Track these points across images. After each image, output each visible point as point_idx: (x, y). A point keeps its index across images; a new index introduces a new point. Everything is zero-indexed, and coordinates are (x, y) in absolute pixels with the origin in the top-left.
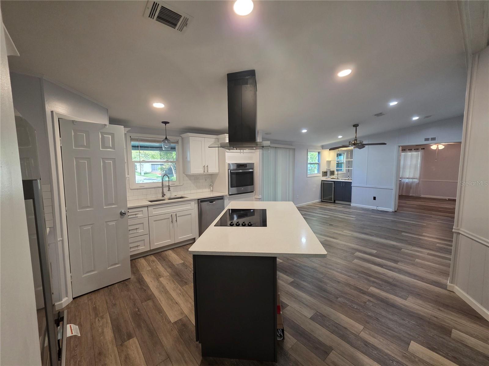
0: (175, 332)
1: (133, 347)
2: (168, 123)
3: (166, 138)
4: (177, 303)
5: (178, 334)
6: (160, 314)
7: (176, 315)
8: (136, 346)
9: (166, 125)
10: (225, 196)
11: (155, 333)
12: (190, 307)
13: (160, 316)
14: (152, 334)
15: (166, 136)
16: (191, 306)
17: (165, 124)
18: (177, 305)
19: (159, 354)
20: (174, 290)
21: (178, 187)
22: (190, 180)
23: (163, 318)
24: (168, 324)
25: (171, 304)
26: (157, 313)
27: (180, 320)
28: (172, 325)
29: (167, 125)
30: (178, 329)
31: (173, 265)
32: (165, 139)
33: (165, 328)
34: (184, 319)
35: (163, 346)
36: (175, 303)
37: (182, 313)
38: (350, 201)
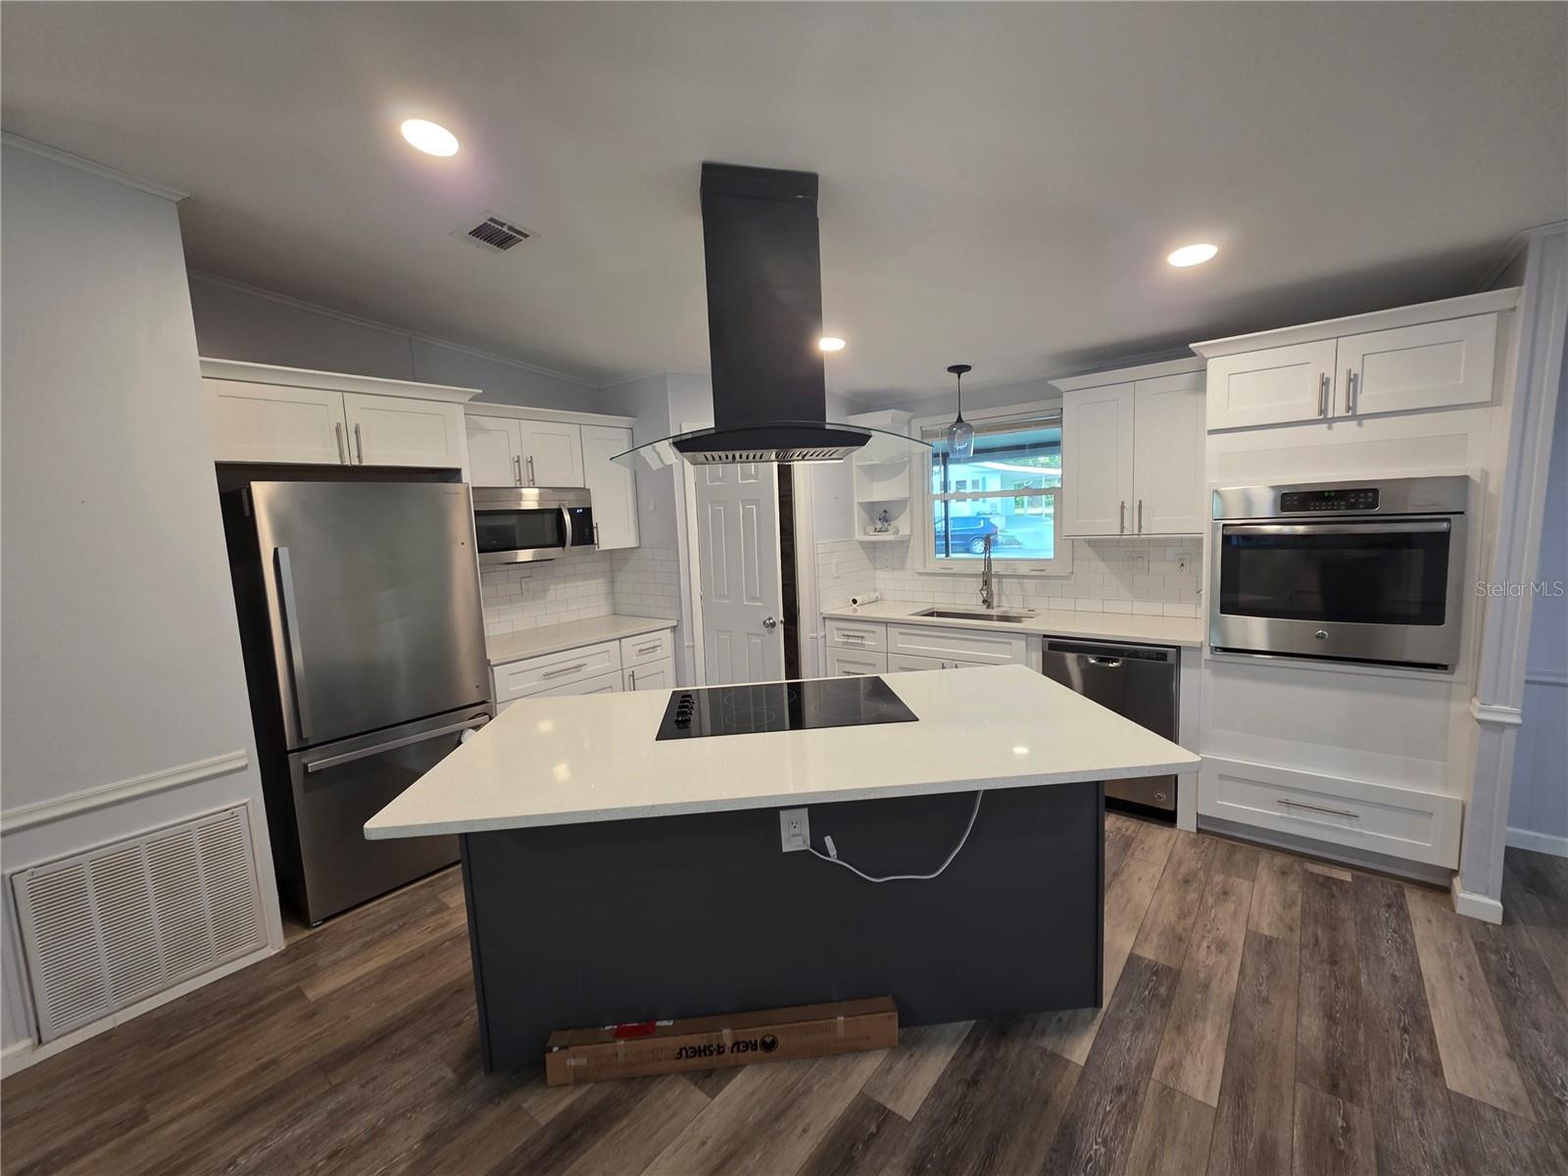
2: (967, 368)
3: (960, 420)
9: (959, 377)
10: (1191, 649)
17: (956, 375)
22: (1103, 560)
32: (957, 421)
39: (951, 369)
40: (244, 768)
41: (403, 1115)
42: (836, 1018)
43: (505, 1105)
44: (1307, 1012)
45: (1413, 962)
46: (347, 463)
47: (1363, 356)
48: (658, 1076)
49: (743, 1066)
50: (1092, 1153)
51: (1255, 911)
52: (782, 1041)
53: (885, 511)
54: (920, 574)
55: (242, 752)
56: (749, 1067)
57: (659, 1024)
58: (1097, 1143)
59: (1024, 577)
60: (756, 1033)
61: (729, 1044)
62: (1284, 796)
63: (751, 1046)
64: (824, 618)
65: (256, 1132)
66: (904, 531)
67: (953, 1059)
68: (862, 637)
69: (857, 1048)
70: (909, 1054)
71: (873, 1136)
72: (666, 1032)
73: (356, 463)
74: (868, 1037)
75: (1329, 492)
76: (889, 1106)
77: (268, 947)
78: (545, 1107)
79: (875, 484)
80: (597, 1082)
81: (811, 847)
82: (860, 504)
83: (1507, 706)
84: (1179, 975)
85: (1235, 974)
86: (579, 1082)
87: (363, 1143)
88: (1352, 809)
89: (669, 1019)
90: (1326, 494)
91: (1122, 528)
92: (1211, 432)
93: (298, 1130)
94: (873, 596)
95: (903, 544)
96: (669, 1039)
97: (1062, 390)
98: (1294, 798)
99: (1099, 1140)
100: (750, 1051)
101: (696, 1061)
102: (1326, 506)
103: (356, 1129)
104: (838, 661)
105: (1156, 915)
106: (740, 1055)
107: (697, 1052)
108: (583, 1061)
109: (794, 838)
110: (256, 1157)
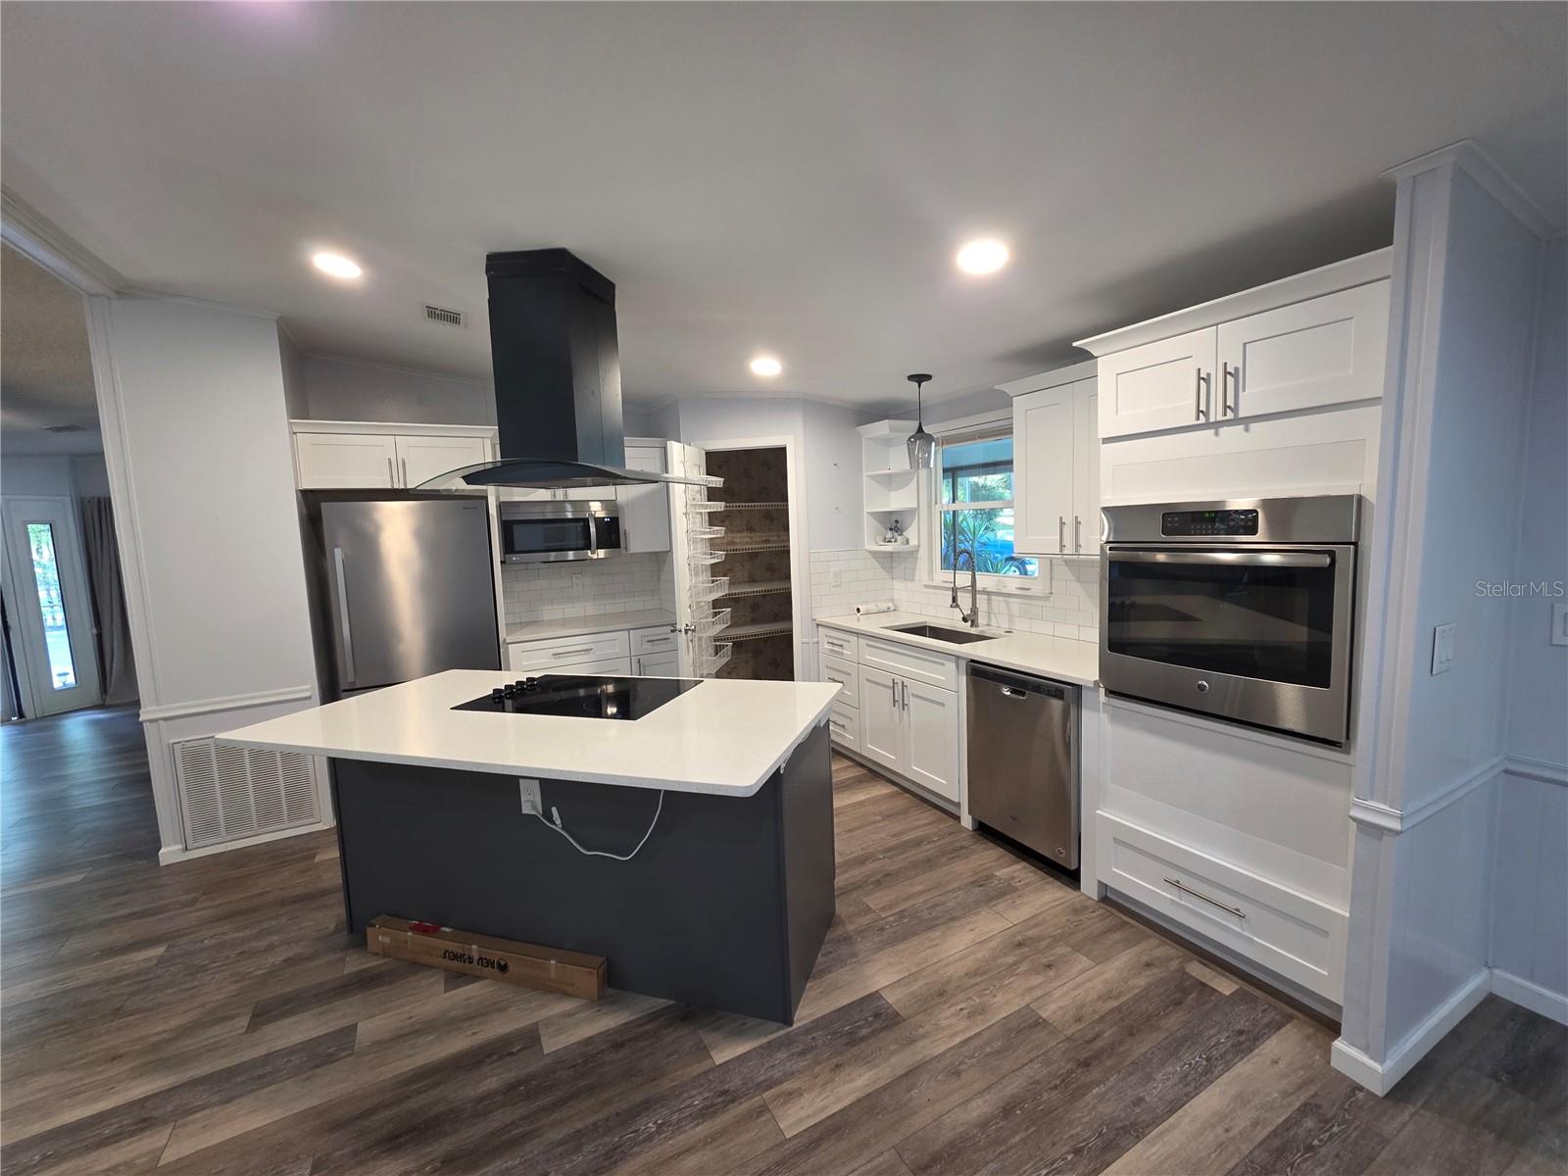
2: (928, 377)
9: (919, 387)
15: (920, 423)
17: (916, 384)
21: (1033, 602)
29: (923, 384)
39: (911, 378)
40: (309, 698)
41: (289, 943)
42: (549, 960)
43: (339, 955)
44: (988, 1097)
45: (1186, 1095)
46: (396, 487)
47: (1245, 344)
48: (429, 967)
49: (485, 978)
50: (643, 1128)
51: (1057, 993)
52: (511, 967)
53: (897, 522)
54: (926, 586)
55: (308, 687)
56: (487, 981)
57: (443, 929)
58: (655, 1123)
59: (1009, 595)
60: (495, 955)
61: (476, 958)
62: (1176, 876)
63: (490, 964)
64: (818, 625)
65: (226, 928)
66: (913, 542)
67: (626, 1023)
68: (842, 646)
69: (563, 992)
70: (599, 1008)
71: (511, 1054)
72: (444, 936)
73: (402, 487)
74: (573, 985)
75: (1209, 512)
76: (542, 1039)
77: (321, 824)
78: (354, 964)
79: (892, 493)
80: (396, 958)
81: (543, 816)
82: (871, 514)
83: (1385, 803)
84: (898, 1023)
85: (958, 1039)
86: (385, 955)
87: (260, 952)
88: (1245, 908)
89: (451, 928)
90: (1207, 515)
91: (1062, 546)
92: (1106, 440)
93: (241, 934)
94: (884, 606)
95: (913, 554)
96: (444, 941)
97: (1011, 395)
98: (1186, 881)
99: (659, 1122)
100: (490, 968)
101: (455, 964)
102: (1201, 529)
103: (262, 944)
104: (827, 667)
105: (946, 966)
106: (484, 968)
107: (456, 957)
108: (387, 940)
109: (530, 802)
110: (213, 942)
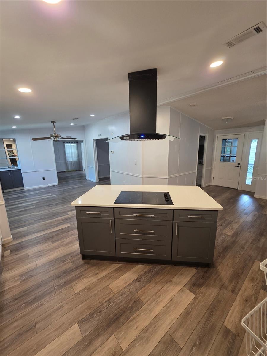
0: (202, 290)
1: (233, 320)
4: (171, 300)
5: (203, 287)
6: (191, 312)
7: (186, 295)
8: (230, 318)
11: (211, 307)
12: (174, 286)
13: (192, 311)
14: (212, 309)
16: (172, 285)
18: (173, 299)
19: (224, 294)
20: (151, 311)
23: (193, 307)
24: (197, 299)
25: (173, 306)
26: (190, 316)
27: (190, 290)
28: (197, 295)
30: (199, 288)
31: (83, 340)
33: (203, 300)
34: (187, 287)
35: (218, 294)
36: (171, 302)
37: (182, 290)
38: (23, 186)
